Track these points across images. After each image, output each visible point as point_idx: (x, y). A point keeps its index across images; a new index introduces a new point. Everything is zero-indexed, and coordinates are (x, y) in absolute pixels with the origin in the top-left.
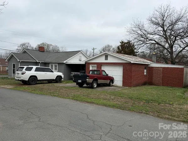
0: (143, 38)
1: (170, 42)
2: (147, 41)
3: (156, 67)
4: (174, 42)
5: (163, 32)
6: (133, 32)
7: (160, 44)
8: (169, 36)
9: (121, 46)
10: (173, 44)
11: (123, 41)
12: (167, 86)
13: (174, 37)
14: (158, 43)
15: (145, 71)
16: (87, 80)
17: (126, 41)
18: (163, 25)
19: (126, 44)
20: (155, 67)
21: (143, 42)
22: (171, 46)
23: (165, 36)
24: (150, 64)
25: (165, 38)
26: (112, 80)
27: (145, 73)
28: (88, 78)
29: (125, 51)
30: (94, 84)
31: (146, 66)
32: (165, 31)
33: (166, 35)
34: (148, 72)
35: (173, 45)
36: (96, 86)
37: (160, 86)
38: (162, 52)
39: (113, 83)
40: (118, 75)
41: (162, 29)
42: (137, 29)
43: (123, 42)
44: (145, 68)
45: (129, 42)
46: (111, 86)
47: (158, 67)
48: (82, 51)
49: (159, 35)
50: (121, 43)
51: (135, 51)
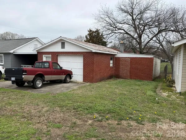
0: (112, 26)
1: (139, 32)
2: (116, 30)
3: (124, 58)
4: (143, 31)
5: (132, 21)
6: (102, 20)
7: (129, 34)
8: (138, 25)
9: (88, 35)
10: (142, 33)
11: (91, 29)
12: (135, 79)
13: (143, 27)
14: (127, 33)
15: (111, 62)
16: (23, 76)
17: (94, 30)
18: (132, 13)
19: (94, 33)
20: (122, 58)
21: (112, 31)
22: (140, 36)
23: (134, 26)
24: (116, 54)
25: (134, 28)
26: (69, 74)
27: (111, 65)
28: (24, 73)
29: (93, 41)
30: (38, 82)
31: (112, 56)
32: (134, 20)
33: (135, 24)
34: (114, 63)
35: (142, 35)
36: (41, 84)
37: (128, 79)
38: (131, 43)
39: (71, 78)
40: (78, 68)
41: (131, 17)
42: (106, 16)
43: (91, 31)
44: (111, 59)
45: (97, 31)
46: (68, 83)
47: (126, 58)
48: (37, 38)
49: (128, 24)
50: (88, 31)
51: (104, 40)
